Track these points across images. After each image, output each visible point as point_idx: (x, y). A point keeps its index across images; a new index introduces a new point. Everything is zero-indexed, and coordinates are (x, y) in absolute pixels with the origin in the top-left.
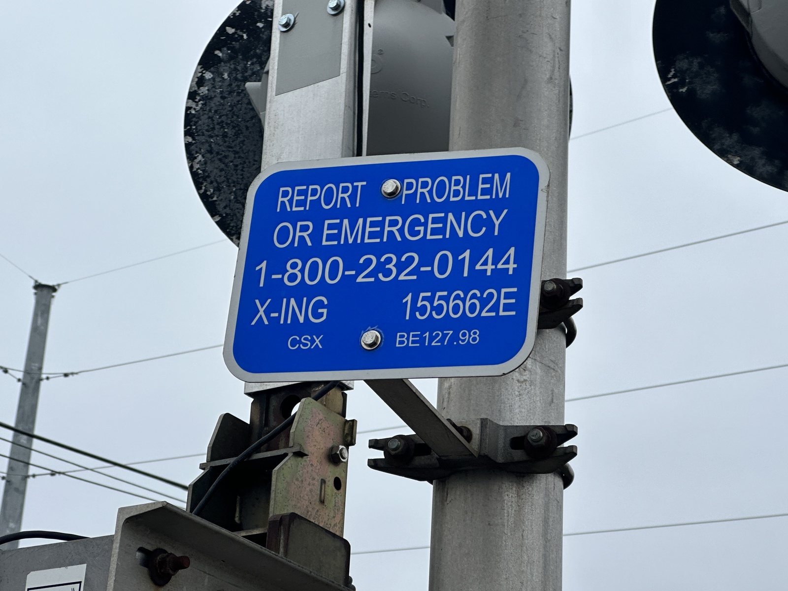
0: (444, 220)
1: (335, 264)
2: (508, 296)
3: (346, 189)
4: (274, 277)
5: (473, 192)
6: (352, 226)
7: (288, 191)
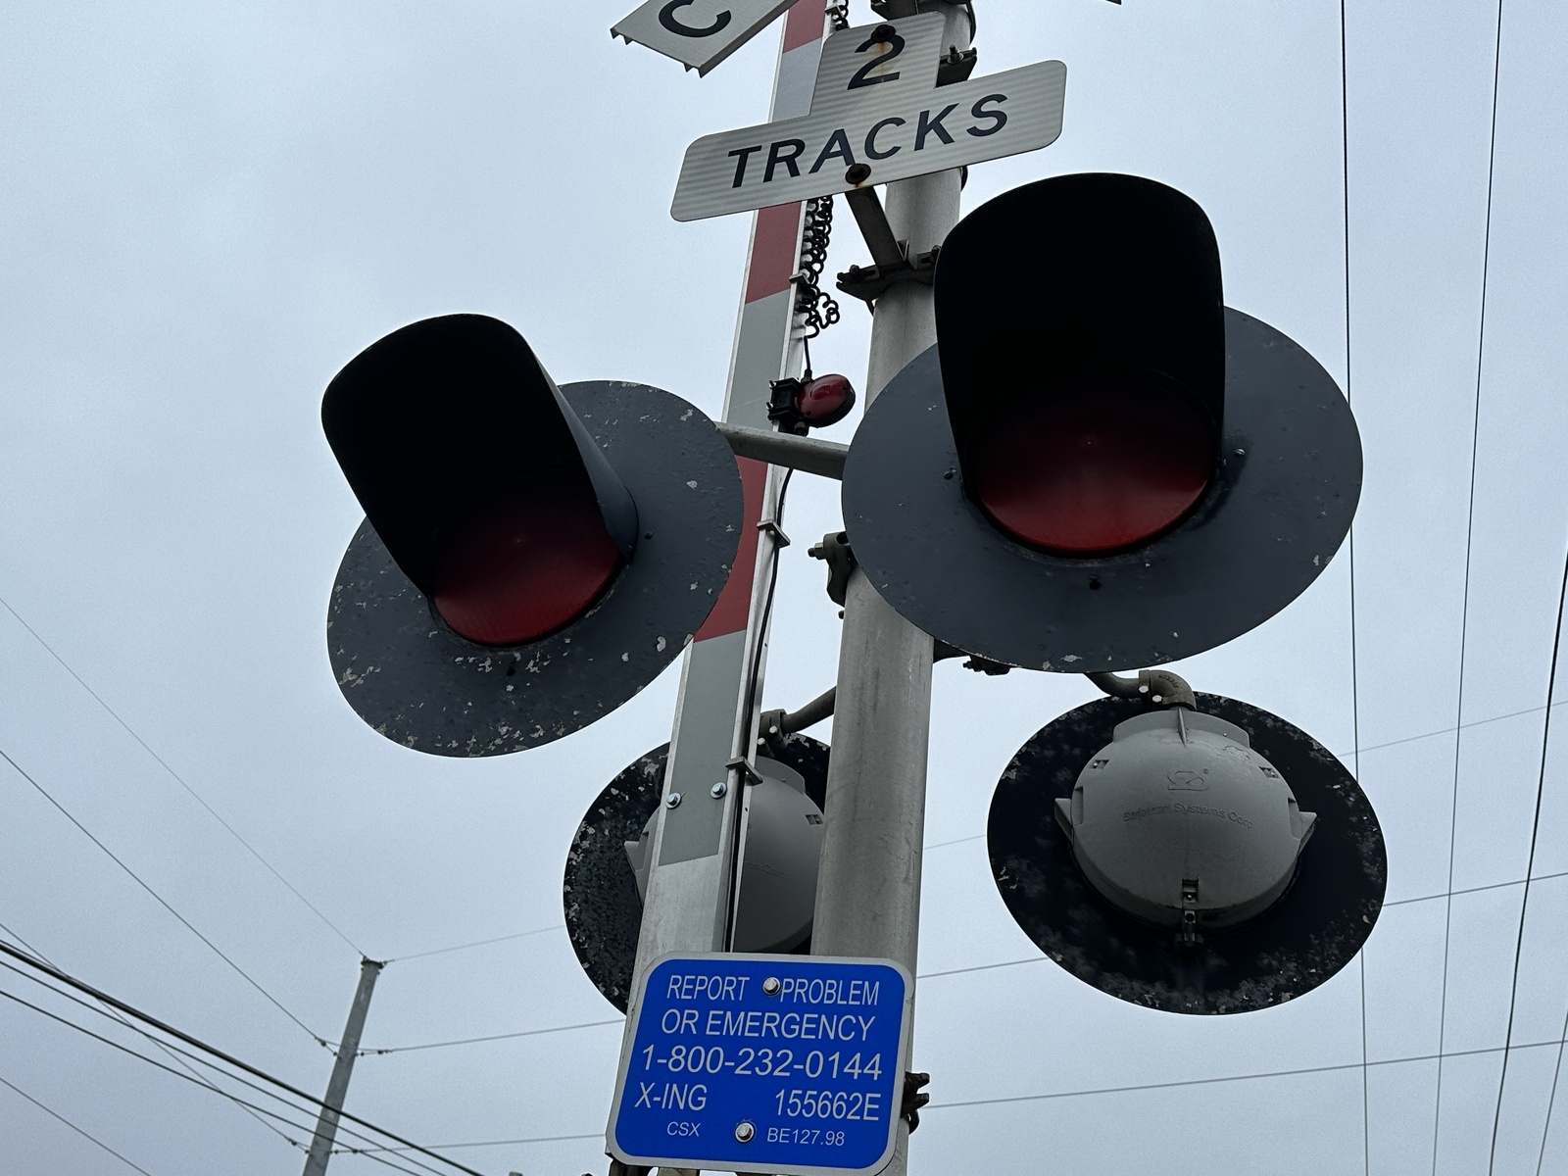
0: (817, 1021)
1: (716, 1054)
2: (872, 1101)
3: (730, 983)
4: (659, 1061)
5: (845, 997)
6: (735, 1018)
7: (678, 979)
